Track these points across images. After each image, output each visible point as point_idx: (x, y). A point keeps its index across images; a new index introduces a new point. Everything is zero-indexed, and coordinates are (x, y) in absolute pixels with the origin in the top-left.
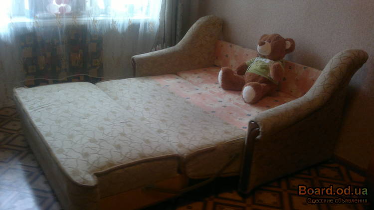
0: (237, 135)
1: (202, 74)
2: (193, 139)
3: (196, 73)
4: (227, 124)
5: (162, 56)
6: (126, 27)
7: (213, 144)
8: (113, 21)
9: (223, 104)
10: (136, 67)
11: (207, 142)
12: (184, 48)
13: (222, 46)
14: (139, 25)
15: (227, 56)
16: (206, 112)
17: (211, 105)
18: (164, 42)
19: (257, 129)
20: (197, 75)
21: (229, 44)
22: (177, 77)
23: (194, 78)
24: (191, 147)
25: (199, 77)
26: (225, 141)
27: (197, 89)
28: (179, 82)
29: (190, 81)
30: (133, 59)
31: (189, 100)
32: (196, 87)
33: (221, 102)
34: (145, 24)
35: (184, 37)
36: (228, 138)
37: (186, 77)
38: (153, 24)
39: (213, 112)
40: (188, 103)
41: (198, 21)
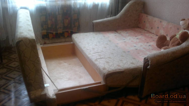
0: (138, 65)
1: (129, 32)
2: (112, 65)
3: (126, 31)
4: (134, 59)
5: (108, 21)
6: (91, 6)
7: (123, 69)
8: (85, 3)
9: (136, 48)
10: (94, 27)
11: (119, 68)
12: (121, 17)
13: (142, 16)
14: (98, 5)
15: (145, 22)
16: (124, 52)
17: (129, 48)
18: (111, 14)
19: (148, 62)
20: (126, 32)
21: (146, 15)
22: (115, 32)
23: (124, 33)
24: (110, 70)
25: (127, 33)
26: (130, 68)
27: (124, 39)
28: (116, 35)
29: (122, 35)
30: (93, 23)
31: (117, 45)
32: (124, 38)
33: (135, 46)
34: (102, 4)
35: (122, 11)
36: (132, 66)
37: (120, 33)
38: (106, 4)
39: (128, 52)
40: (116, 46)
41: (129, 3)
